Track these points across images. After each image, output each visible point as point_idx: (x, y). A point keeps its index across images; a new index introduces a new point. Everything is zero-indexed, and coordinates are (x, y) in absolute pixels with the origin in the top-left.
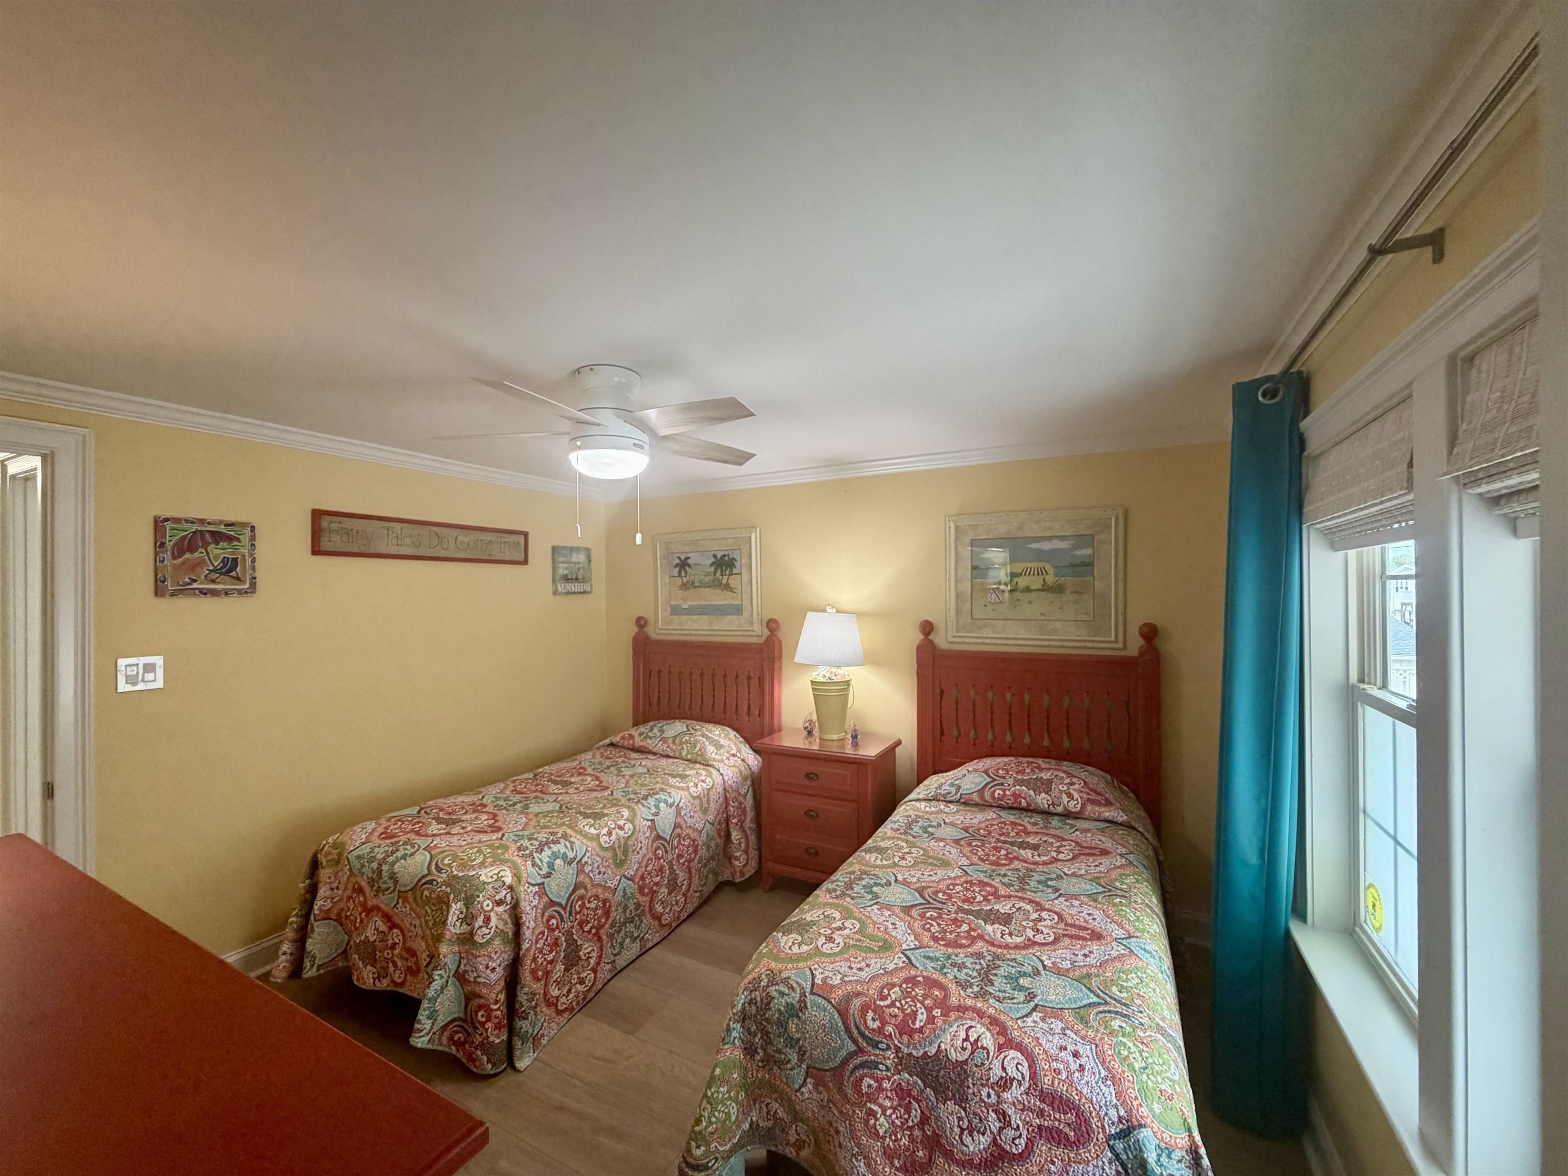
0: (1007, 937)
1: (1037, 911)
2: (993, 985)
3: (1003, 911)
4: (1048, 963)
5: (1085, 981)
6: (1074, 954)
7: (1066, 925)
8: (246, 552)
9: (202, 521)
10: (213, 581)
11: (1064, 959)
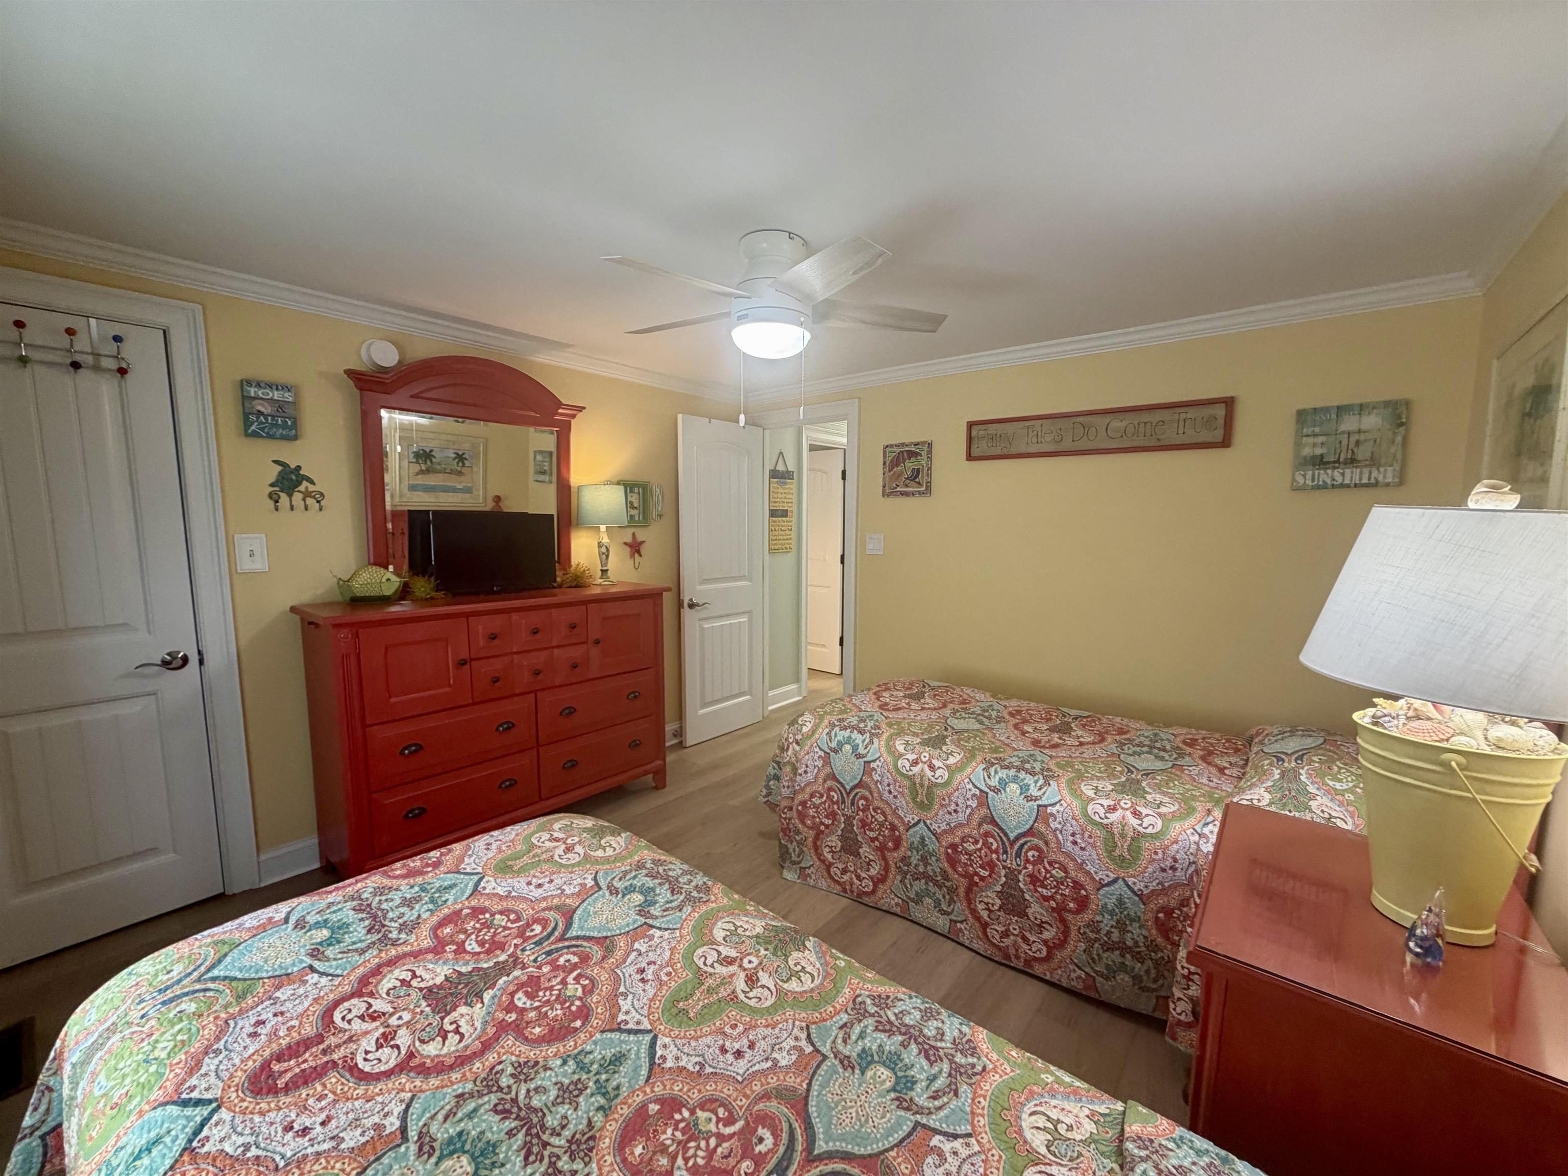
0: (407, 976)
1: (411, 1055)
2: (354, 909)
3: (463, 1009)
4: (313, 978)
5: (241, 986)
6: (282, 1013)
7: (335, 1064)
8: (924, 463)
9: (903, 444)
10: (907, 486)
11: (294, 997)
